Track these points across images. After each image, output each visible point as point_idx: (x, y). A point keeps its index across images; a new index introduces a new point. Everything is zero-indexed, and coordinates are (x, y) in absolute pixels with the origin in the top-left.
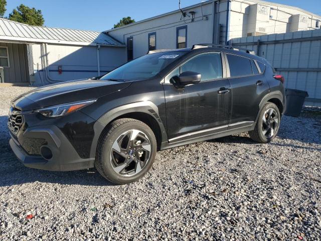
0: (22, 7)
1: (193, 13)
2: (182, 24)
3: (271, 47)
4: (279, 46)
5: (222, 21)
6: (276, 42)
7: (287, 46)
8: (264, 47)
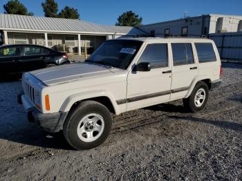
0: (67, 8)
1: (191, 21)
2: (185, 26)
3: (229, 38)
4: (232, 38)
5: (206, 26)
6: (231, 36)
7: (236, 37)
8: (225, 38)
